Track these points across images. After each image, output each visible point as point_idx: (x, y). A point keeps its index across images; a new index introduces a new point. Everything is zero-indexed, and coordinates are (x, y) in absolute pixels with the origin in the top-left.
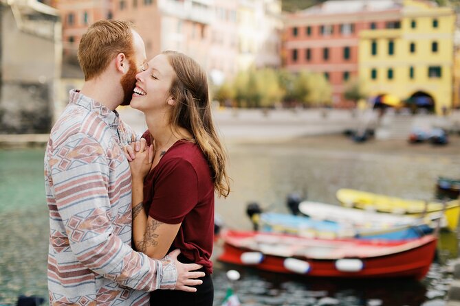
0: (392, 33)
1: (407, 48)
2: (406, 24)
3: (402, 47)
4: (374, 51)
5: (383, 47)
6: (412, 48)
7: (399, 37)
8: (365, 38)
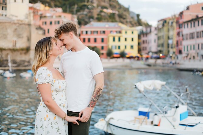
0: (119, 35)
1: (124, 40)
2: (123, 32)
3: (122, 39)
4: (114, 40)
5: (117, 39)
6: (126, 39)
7: (122, 36)
8: (111, 36)
